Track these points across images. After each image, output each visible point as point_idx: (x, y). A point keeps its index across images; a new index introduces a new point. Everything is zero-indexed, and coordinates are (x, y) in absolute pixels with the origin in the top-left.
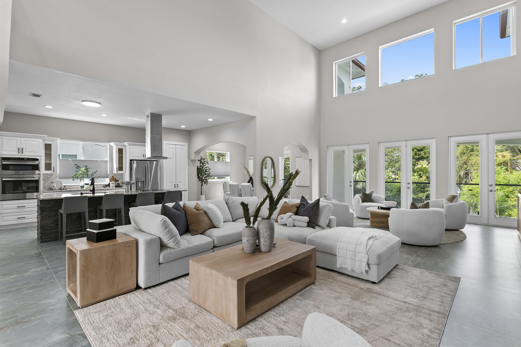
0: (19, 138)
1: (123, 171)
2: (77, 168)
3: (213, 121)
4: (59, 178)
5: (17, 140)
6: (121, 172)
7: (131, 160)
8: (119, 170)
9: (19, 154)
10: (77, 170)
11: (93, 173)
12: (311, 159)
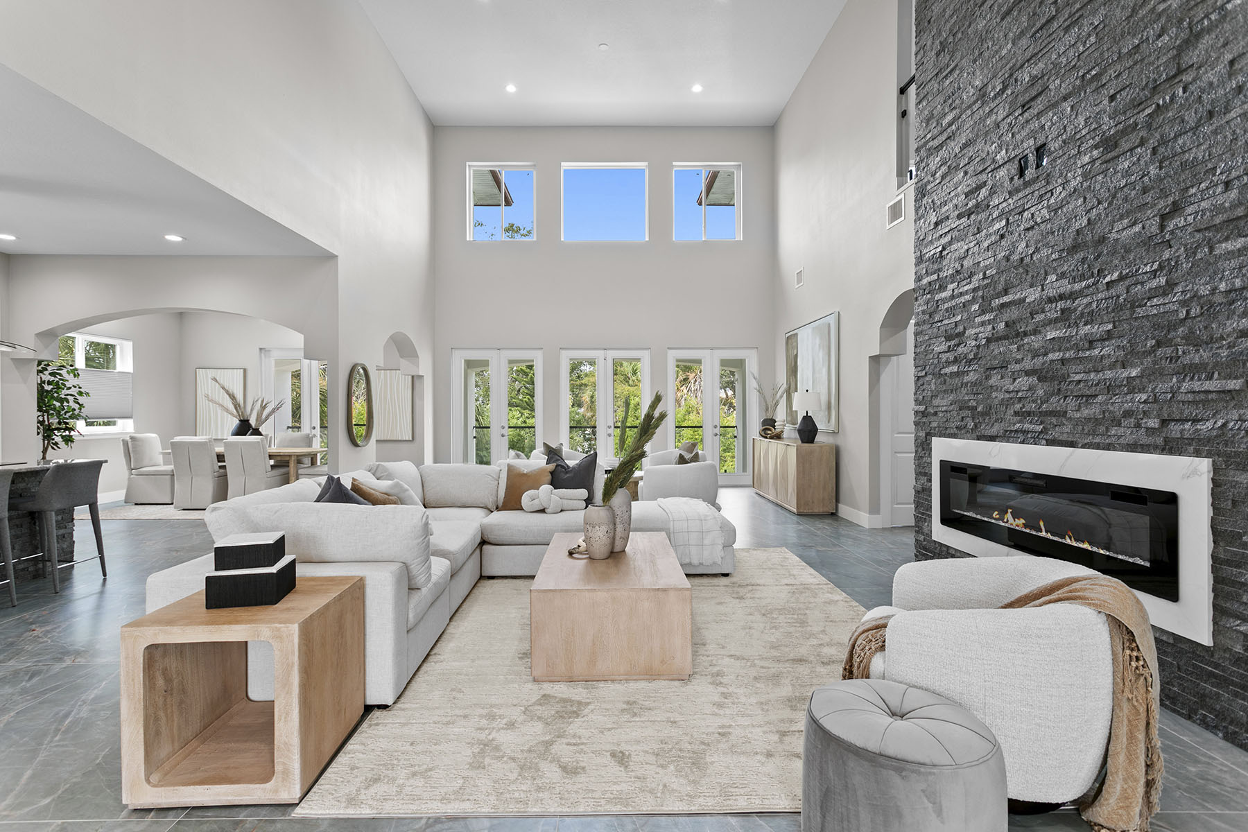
12: (420, 374)
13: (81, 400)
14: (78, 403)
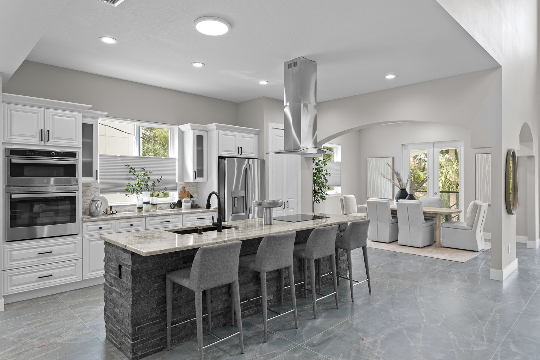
0: (42, 110)
1: (203, 177)
2: (130, 172)
3: (395, 77)
4: (100, 192)
5: (37, 113)
6: (199, 180)
7: (220, 158)
8: (197, 177)
9: (42, 143)
10: (130, 175)
11: (154, 182)
12: (534, 155)
13: (327, 177)
14: (325, 179)
